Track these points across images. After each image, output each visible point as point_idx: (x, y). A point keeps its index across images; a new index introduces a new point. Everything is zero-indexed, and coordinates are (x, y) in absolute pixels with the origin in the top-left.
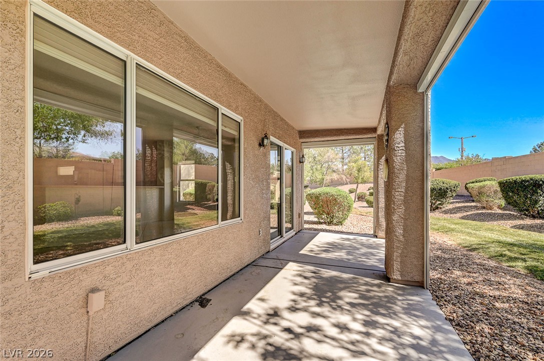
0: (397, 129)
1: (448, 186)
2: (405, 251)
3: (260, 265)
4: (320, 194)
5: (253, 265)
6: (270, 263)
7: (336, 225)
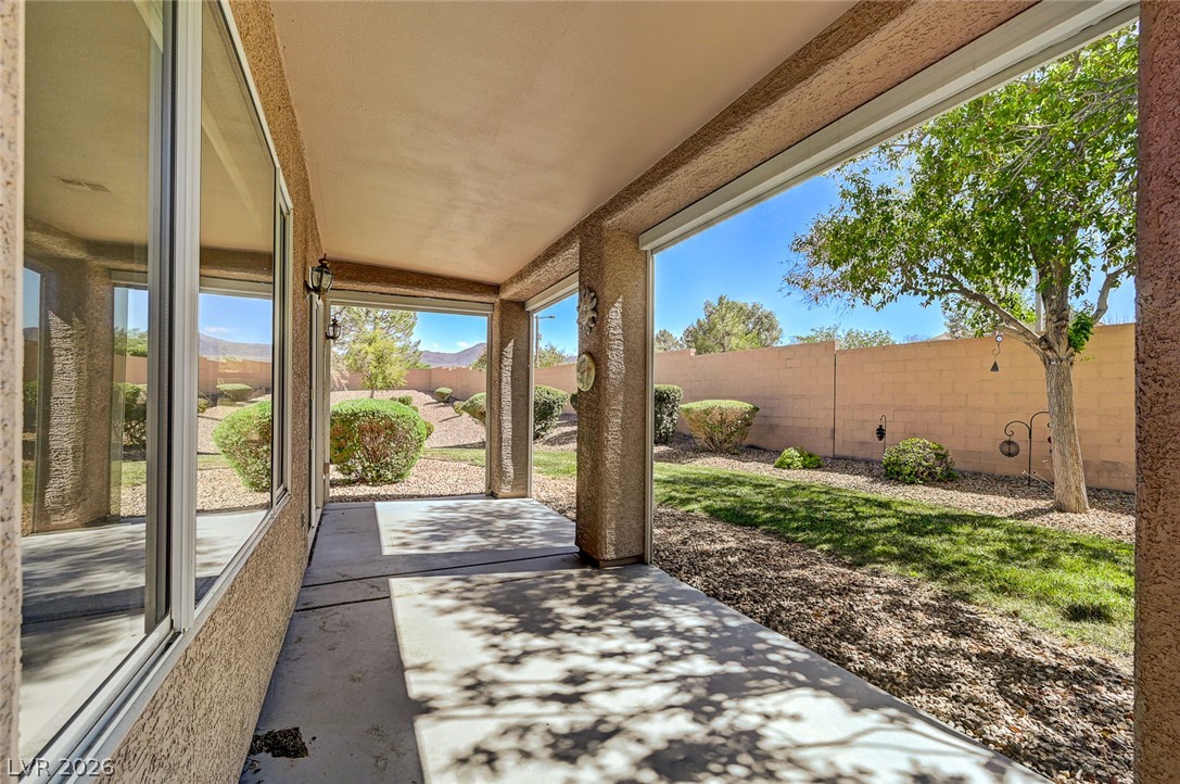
0: (613, 304)
1: (554, 398)
2: (622, 509)
3: (322, 604)
4: (356, 414)
5: (302, 610)
6: (343, 592)
7: (391, 482)
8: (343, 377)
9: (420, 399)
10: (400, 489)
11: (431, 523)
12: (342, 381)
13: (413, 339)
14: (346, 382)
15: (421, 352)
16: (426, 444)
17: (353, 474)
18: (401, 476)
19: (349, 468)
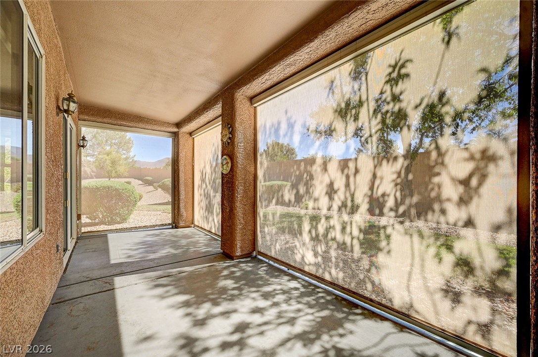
3: (70, 298)
4: (98, 188)
5: (56, 303)
6: (87, 289)
7: (119, 223)
8: (93, 172)
9: (135, 183)
10: (124, 225)
11: (144, 243)
12: (92, 173)
13: (132, 154)
14: (94, 174)
15: (136, 161)
16: (139, 204)
17: (97, 220)
18: (125, 219)
19: (94, 216)
